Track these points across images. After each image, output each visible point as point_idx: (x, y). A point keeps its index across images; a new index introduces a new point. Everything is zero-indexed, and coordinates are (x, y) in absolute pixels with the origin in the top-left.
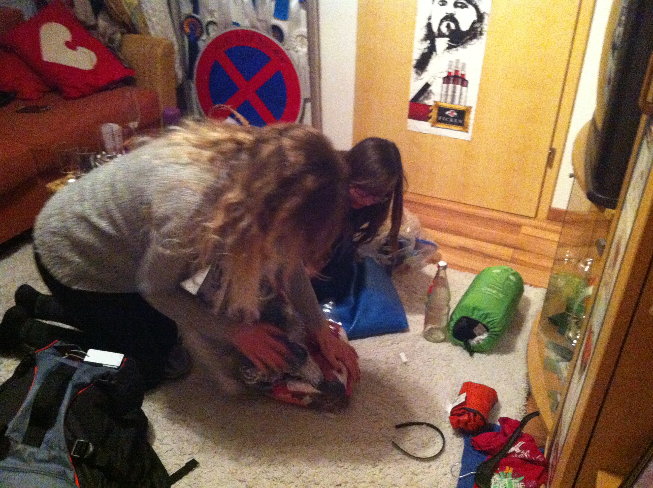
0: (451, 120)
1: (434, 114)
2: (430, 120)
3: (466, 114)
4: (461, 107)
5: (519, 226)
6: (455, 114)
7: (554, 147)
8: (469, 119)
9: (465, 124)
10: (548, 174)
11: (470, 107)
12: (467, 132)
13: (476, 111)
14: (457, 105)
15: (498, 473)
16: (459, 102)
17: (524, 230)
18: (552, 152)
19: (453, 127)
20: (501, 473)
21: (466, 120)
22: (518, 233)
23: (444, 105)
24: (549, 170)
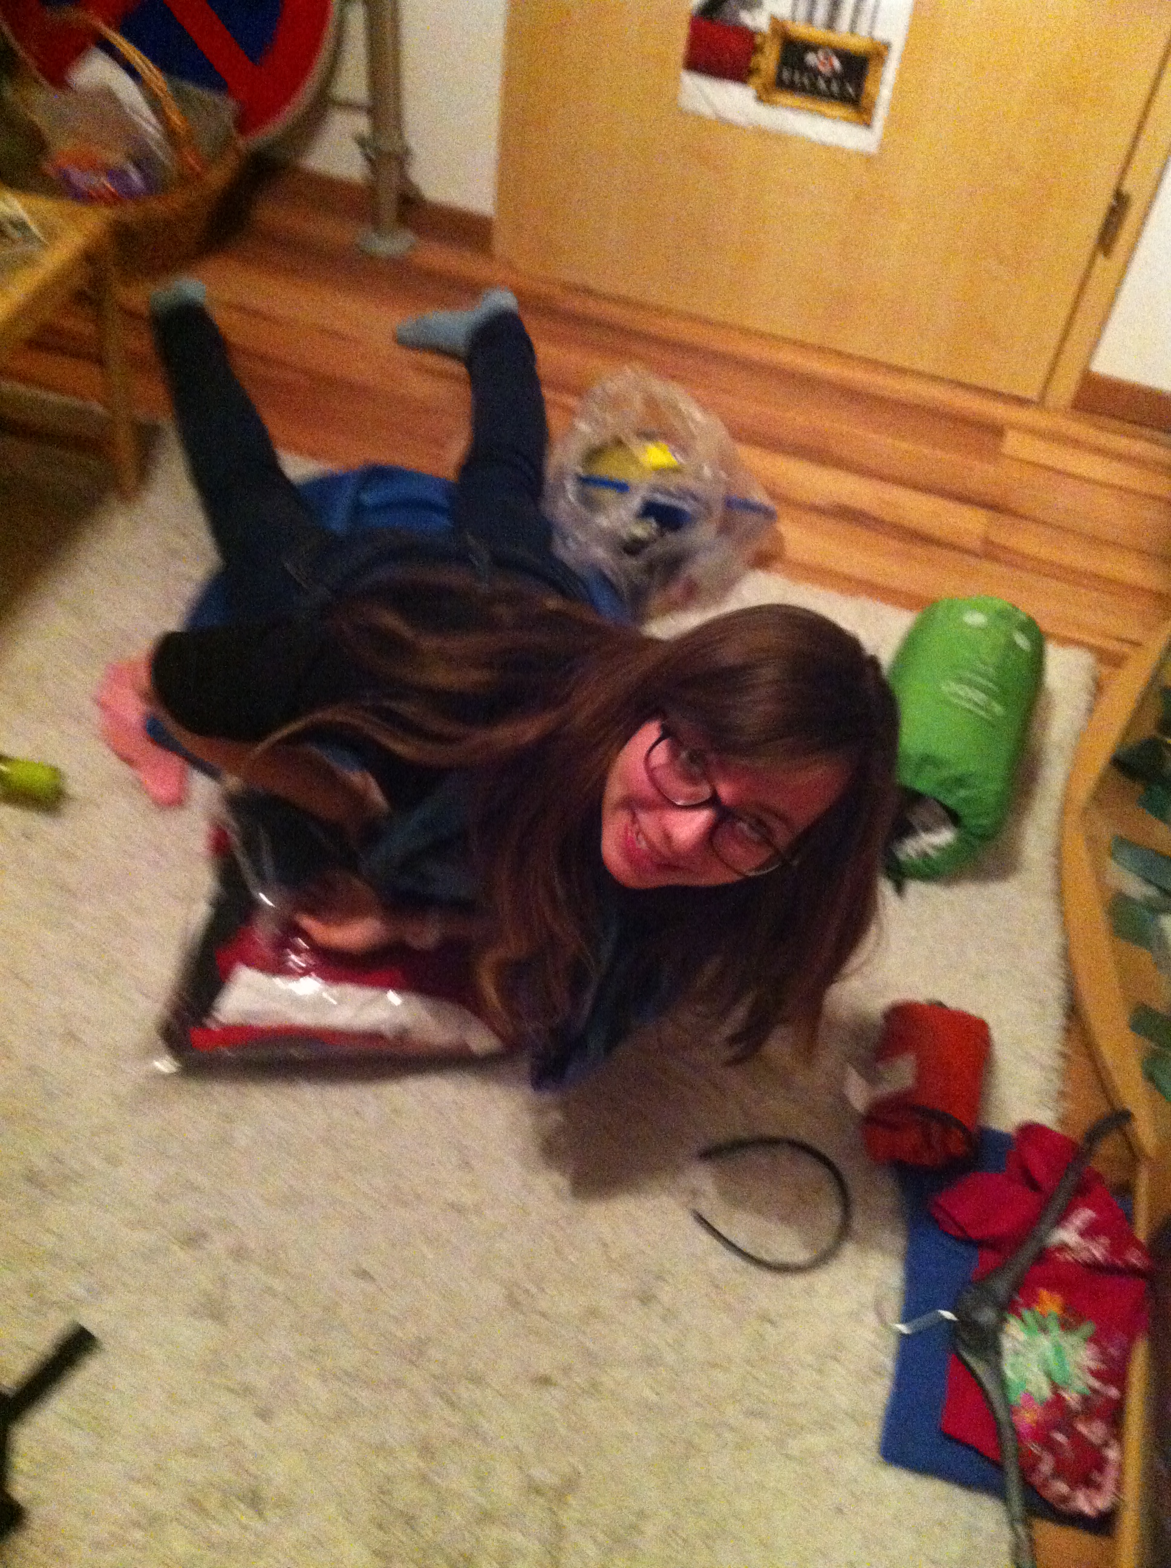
0: (822, 84)
1: (768, 60)
2: (756, 80)
3: (871, 68)
4: (856, 43)
5: (997, 431)
6: (836, 63)
7: (1128, 187)
8: (878, 82)
9: (864, 102)
10: (1097, 271)
11: (887, 46)
12: (868, 125)
13: (904, 58)
14: (843, 36)
15: (1020, 1316)
16: (854, 23)
17: (1014, 443)
18: (1120, 204)
19: (824, 107)
20: (1026, 1314)
21: (869, 86)
22: (994, 454)
23: (801, 30)
24: (1100, 260)
